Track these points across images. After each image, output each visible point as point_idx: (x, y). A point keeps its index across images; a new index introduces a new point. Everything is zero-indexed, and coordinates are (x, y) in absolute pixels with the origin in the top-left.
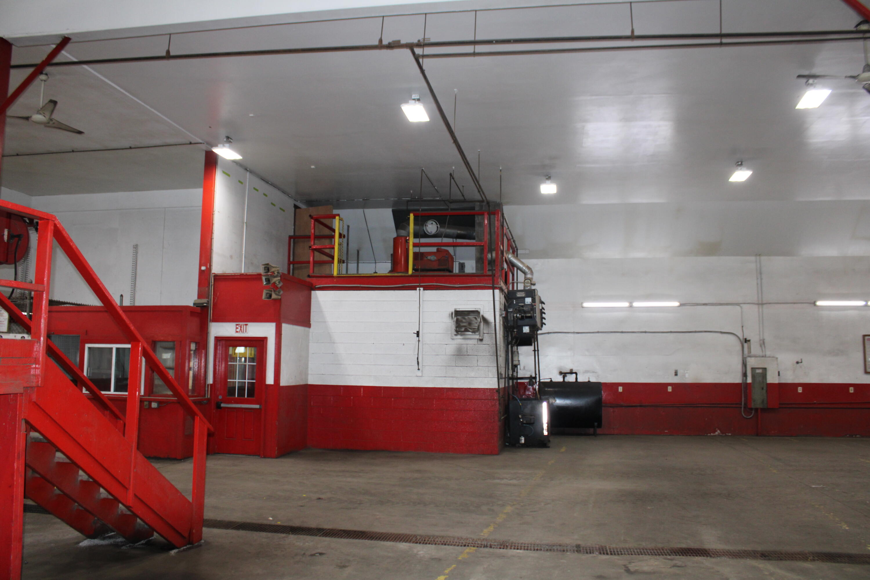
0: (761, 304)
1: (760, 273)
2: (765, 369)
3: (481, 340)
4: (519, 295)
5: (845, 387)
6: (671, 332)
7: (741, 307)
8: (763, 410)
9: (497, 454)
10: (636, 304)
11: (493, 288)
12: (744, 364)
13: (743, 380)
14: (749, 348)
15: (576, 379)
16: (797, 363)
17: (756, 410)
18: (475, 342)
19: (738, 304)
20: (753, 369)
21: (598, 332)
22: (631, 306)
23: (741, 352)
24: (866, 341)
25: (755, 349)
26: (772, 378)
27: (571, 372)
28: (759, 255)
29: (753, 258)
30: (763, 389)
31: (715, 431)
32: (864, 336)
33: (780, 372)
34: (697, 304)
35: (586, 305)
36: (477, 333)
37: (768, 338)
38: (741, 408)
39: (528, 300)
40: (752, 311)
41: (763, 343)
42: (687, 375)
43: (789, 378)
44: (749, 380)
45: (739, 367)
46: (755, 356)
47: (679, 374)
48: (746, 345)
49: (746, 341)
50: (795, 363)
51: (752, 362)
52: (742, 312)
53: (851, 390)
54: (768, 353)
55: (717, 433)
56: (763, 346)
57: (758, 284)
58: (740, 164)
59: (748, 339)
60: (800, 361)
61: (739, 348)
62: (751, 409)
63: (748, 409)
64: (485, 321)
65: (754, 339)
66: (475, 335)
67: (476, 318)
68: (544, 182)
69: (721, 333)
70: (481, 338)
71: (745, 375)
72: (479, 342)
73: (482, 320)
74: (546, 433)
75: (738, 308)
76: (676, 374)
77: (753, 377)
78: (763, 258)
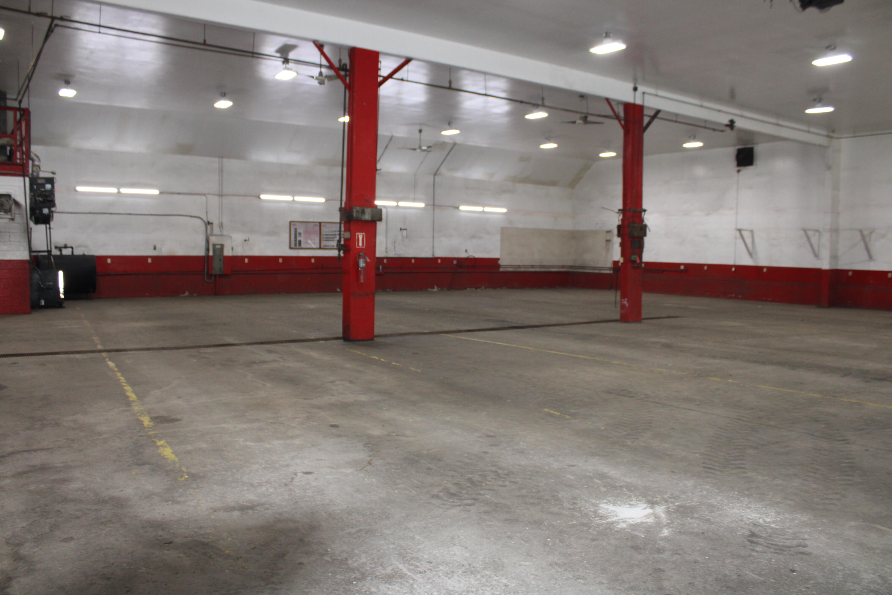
0: (221, 195)
1: (221, 171)
2: (222, 246)
3: (13, 219)
4: (40, 181)
5: (276, 258)
6: (151, 215)
7: (206, 197)
8: (220, 276)
9: (30, 313)
10: (124, 190)
11: (24, 176)
12: (207, 241)
13: (206, 253)
14: (212, 229)
15: (73, 252)
16: (245, 241)
17: (215, 275)
18: (7, 221)
19: (204, 195)
20: (214, 245)
21: (90, 213)
22: (119, 192)
23: (205, 232)
24: (291, 225)
25: (216, 230)
26: (228, 252)
27: (66, 247)
28: (221, 157)
29: (217, 160)
30: (220, 260)
31: (184, 293)
32: (290, 222)
33: (234, 248)
34: (173, 193)
35: (80, 189)
36: (9, 214)
37: (225, 221)
38: (204, 274)
39: (48, 186)
40: (214, 201)
41: (221, 226)
42: (163, 250)
43: (239, 252)
44: (211, 253)
45: (203, 244)
46: (216, 235)
47: (157, 248)
48: (209, 227)
49: (209, 223)
50: (243, 241)
51: (213, 240)
52: (207, 201)
53: (281, 260)
54: (225, 233)
55: (186, 294)
56: (221, 228)
57: (219, 180)
58: (224, 95)
59: (211, 221)
60: (247, 239)
61: (203, 228)
62: (212, 275)
63: (210, 276)
64: (17, 203)
65: (216, 222)
66: (7, 214)
67: (7, 201)
68: (63, 87)
69: (191, 216)
70: (12, 217)
71: (208, 250)
72: (11, 221)
73: (13, 203)
74: (62, 296)
75: (204, 198)
76: (155, 248)
77: (214, 251)
78: (225, 160)
